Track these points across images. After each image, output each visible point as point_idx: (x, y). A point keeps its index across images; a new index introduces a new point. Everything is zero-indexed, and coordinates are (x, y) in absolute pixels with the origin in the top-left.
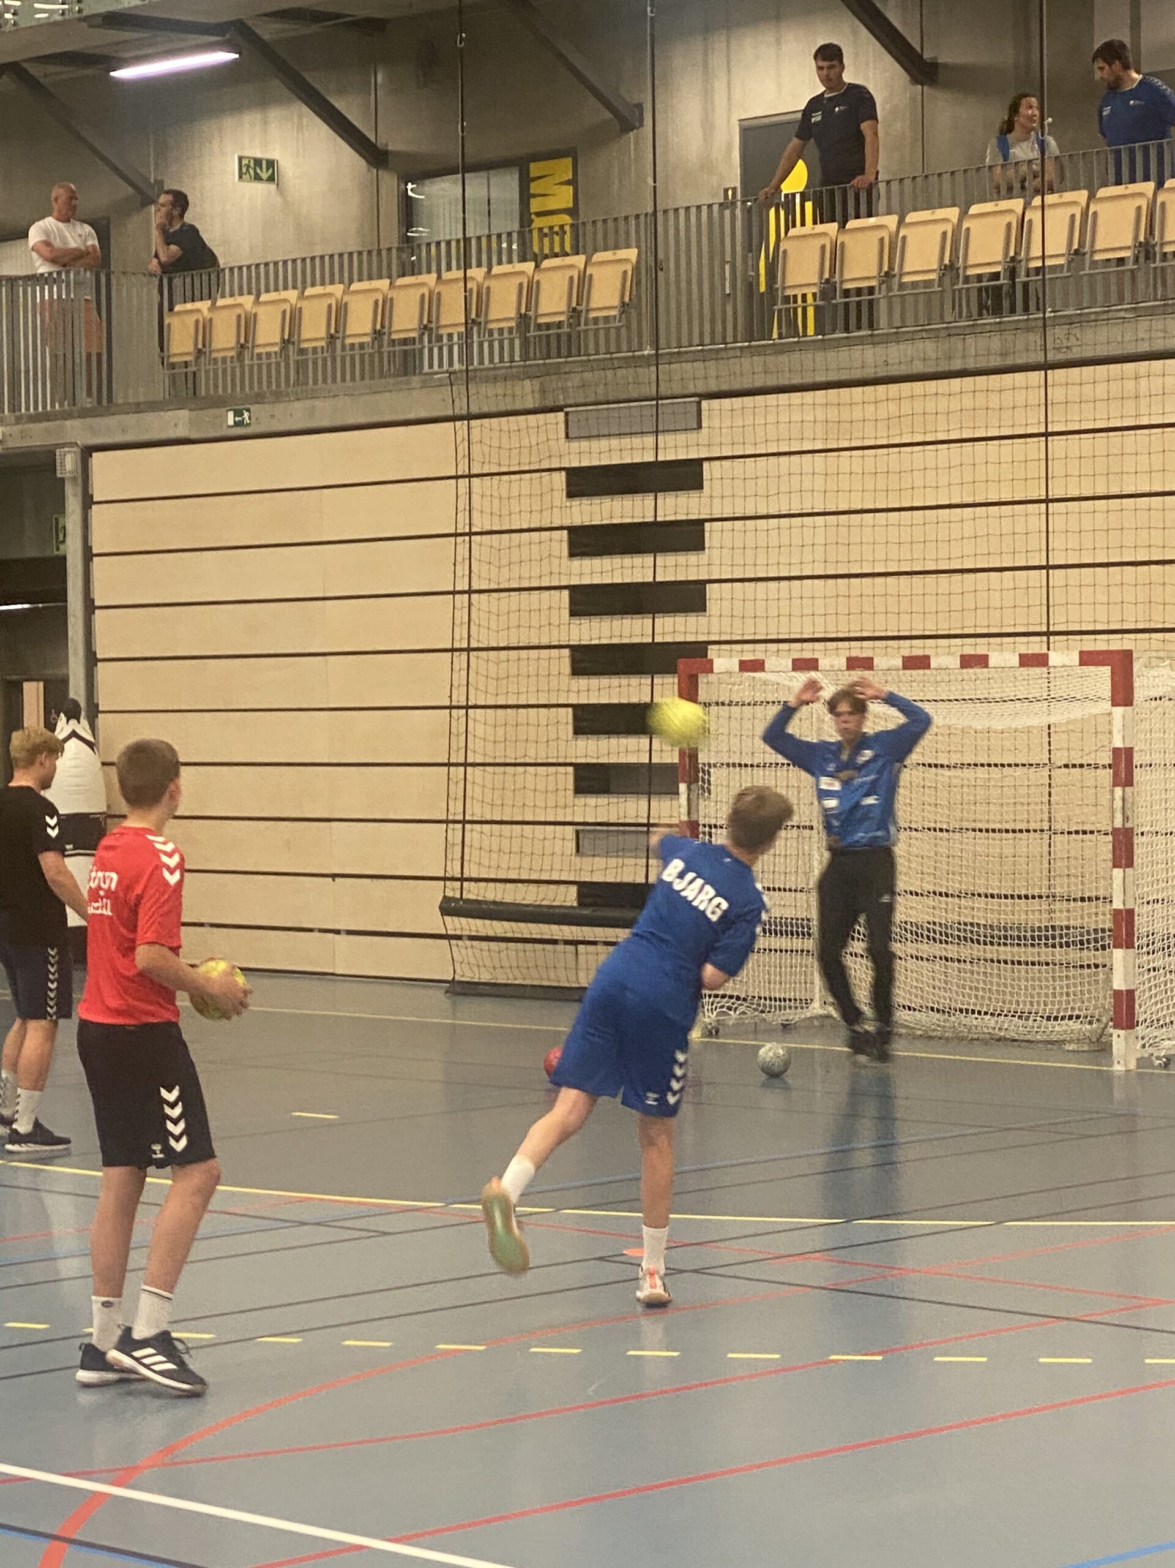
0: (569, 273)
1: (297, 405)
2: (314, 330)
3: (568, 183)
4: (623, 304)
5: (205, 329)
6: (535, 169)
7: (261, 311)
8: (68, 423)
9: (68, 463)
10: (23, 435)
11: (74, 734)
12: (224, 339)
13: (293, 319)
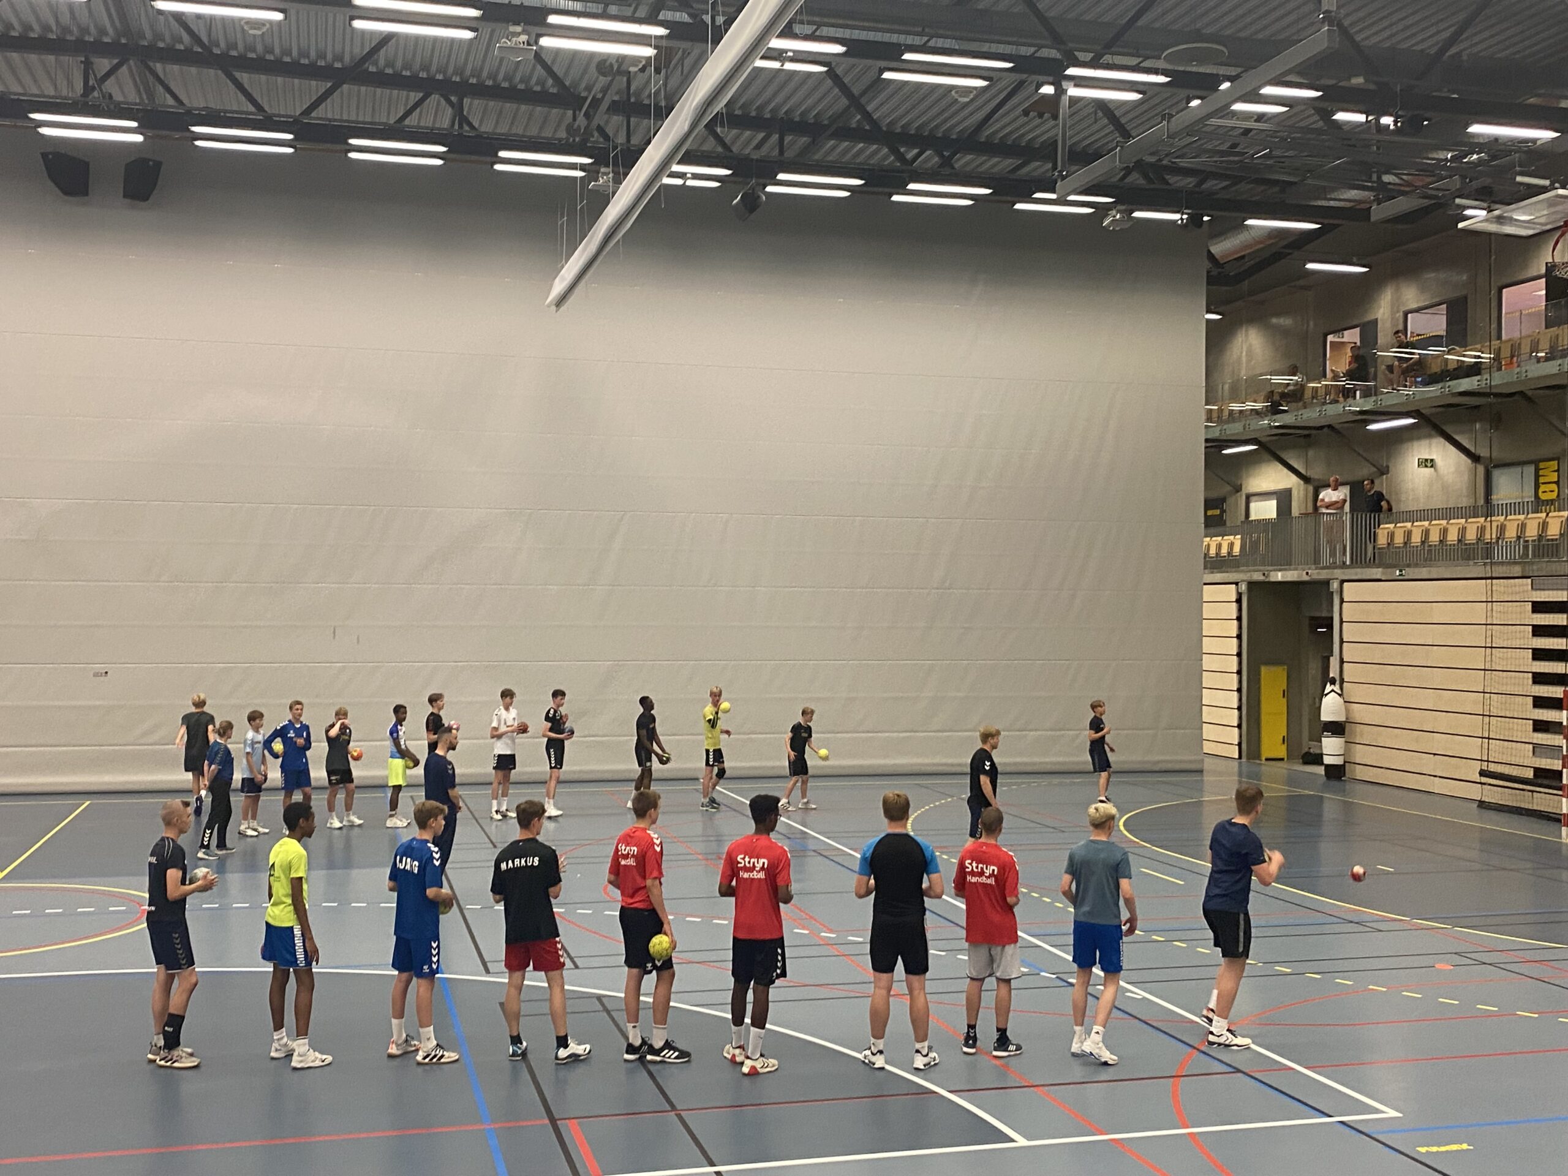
0: (1538, 520)
1: (1424, 569)
2: (1434, 537)
3: (1555, 471)
4: (1561, 534)
5: (1392, 535)
6: (1542, 465)
7: (1414, 529)
8: (1336, 571)
9: (1335, 585)
10: (1318, 574)
11: (1333, 691)
12: (1399, 540)
13: (1426, 533)
